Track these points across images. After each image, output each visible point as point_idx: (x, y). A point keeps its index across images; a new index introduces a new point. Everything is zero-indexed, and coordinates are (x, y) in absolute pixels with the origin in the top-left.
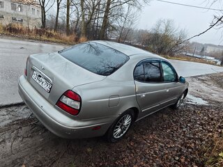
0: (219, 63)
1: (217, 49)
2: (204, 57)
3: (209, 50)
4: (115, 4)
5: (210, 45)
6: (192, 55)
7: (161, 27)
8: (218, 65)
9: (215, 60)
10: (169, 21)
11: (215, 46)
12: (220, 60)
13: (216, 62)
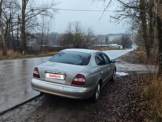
0: (121, 47)
1: (116, 37)
2: (110, 45)
3: (111, 39)
4: (30, 17)
5: (111, 35)
6: (101, 45)
7: (72, 29)
8: (122, 49)
9: (118, 46)
10: (77, 23)
11: (114, 35)
12: (122, 45)
13: (120, 47)
